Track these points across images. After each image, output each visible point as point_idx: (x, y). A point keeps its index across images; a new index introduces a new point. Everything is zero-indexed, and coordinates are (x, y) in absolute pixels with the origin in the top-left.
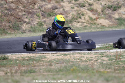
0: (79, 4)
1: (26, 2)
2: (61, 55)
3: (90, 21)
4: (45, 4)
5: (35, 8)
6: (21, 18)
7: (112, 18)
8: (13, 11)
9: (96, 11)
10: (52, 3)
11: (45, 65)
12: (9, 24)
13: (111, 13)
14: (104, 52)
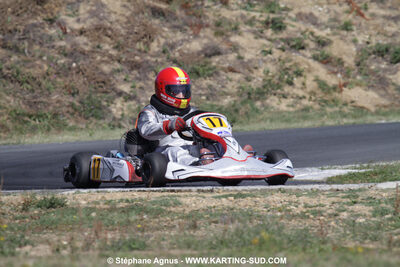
0: (287, 41)
1: (123, 32)
2: (226, 197)
3: (320, 94)
4: (182, 40)
5: (151, 52)
6: (109, 81)
7: (387, 84)
8: (84, 59)
9: (340, 62)
10: (205, 37)
11: (178, 226)
12: (71, 99)
13: (385, 70)
14: (360, 190)
